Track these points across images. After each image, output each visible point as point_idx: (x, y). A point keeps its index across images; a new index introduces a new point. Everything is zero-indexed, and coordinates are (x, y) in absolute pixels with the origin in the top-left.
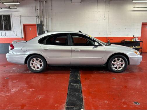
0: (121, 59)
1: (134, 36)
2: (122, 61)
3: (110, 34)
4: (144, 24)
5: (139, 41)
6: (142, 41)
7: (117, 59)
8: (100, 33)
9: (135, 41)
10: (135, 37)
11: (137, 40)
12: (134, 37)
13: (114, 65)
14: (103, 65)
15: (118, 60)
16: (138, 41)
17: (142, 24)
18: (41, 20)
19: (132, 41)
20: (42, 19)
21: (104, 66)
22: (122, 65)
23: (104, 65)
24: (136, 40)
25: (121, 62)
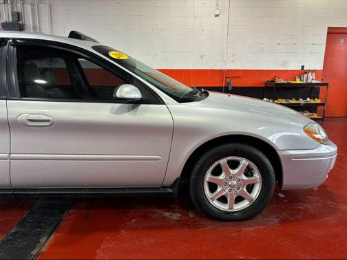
0: (244, 162)
1: (303, 67)
2: (248, 172)
3: (233, 61)
4: (334, 33)
5: (318, 82)
6: (327, 84)
7: (229, 162)
8: (202, 57)
9: (305, 82)
10: (307, 72)
11: (311, 79)
12: (303, 72)
13: (213, 187)
14: (164, 187)
15: (234, 165)
16: (314, 82)
17: (328, 33)
18: (16, 10)
19: (298, 81)
20: (18, 8)
21: (170, 190)
22: (250, 188)
23: (171, 187)
24: (309, 81)
25: (246, 174)
